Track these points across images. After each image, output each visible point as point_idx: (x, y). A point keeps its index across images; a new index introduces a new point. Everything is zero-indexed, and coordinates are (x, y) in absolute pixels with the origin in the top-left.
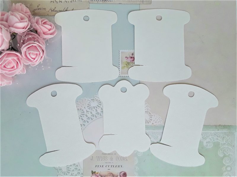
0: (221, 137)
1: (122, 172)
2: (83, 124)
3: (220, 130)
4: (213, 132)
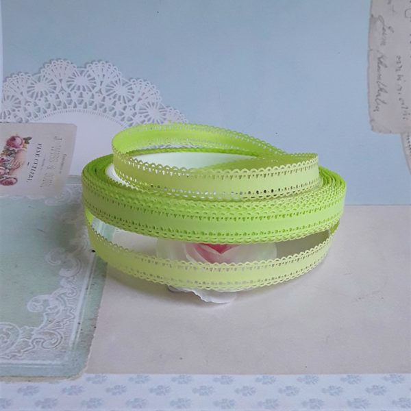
0: (53, 330)
3: (78, 328)
4: (77, 314)
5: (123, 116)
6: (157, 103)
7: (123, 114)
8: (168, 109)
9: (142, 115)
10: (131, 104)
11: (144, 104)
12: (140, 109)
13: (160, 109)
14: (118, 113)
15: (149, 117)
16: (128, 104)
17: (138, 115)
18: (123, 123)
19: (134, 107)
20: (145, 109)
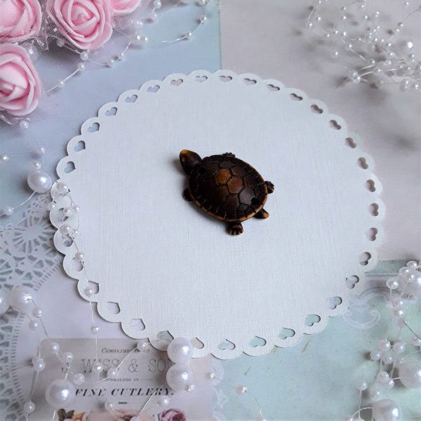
1: (168, 412)
2: (47, 261)
5: (33, 274)
6: (15, 229)
7: (29, 274)
8: (28, 215)
9: (34, 248)
10: (12, 263)
11: (16, 246)
12: (24, 251)
13: (26, 226)
14: (28, 281)
15: (39, 240)
16: (13, 268)
17: (34, 254)
18: (44, 274)
19: (17, 259)
20: (25, 244)
